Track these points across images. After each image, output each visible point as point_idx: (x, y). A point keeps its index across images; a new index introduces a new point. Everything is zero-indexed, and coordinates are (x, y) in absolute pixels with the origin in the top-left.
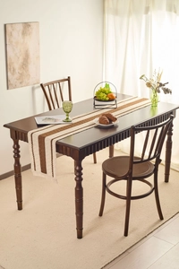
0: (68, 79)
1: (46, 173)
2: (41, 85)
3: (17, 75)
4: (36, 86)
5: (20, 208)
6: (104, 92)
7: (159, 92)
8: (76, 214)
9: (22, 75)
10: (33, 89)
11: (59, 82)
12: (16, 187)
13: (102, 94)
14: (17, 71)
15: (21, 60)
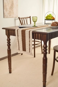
0: (30, 17)
1: (25, 51)
2: (19, 18)
3: (8, 12)
4: (16, 18)
5: (10, 72)
6: (50, 16)
8: (43, 73)
9: (10, 12)
10: (15, 20)
11: (26, 18)
12: (9, 61)
13: (49, 17)
14: (8, 10)
15: (10, 5)
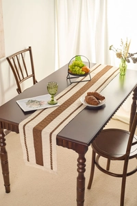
0: (30, 49)
1: (42, 165)
2: (7, 58)
4: (2, 59)
5: (8, 191)
6: (78, 66)
7: (129, 62)
11: (21, 53)
12: (3, 174)
